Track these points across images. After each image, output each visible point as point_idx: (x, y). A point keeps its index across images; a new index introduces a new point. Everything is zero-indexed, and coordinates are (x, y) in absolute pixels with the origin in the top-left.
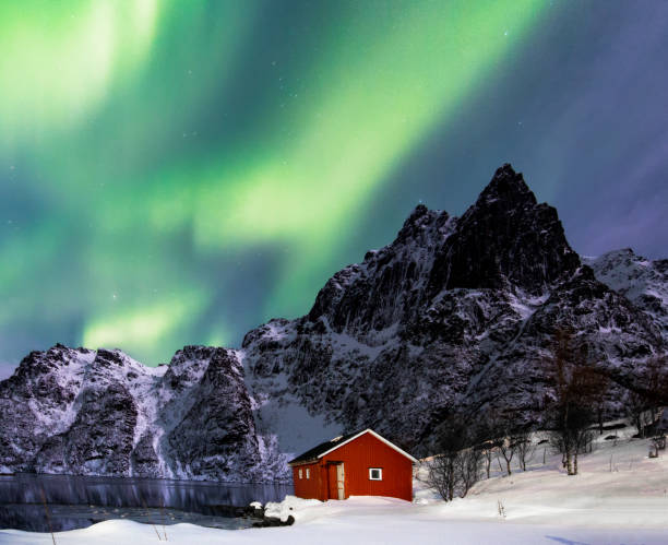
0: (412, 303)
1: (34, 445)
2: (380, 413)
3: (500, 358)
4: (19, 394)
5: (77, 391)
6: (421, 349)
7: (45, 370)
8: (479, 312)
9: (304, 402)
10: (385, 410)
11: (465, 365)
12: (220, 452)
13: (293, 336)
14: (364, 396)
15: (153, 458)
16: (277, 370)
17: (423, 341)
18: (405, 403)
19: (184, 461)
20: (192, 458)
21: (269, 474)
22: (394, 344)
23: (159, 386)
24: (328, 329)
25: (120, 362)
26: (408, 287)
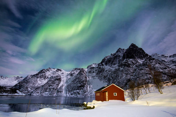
0: (120, 61)
1: (34, 88)
2: (115, 80)
3: (138, 70)
4: (37, 77)
5: (49, 76)
6: (123, 68)
7: (44, 72)
8: (133, 62)
9: (99, 78)
10: (116, 80)
11: (132, 71)
12: (78, 89)
13: (97, 66)
14: (111, 77)
15: (62, 91)
16: (93, 72)
17: (123, 67)
18: (121, 78)
19: (69, 92)
20: (71, 91)
21: (89, 95)
22: (117, 67)
23: (68, 75)
24: (104, 65)
25: (61, 71)
26: (119, 58)
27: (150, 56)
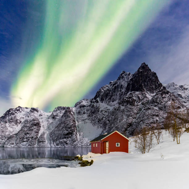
0: (122, 95)
1: (5, 138)
2: (113, 125)
3: (144, 109)
4: (3, 121)
5: (23, 120)
6: (124, 107)
7: (13, 114)
8: (139, 98)
9: (91, 122)
10: (114, 124)
11: (135, 111)
12: (65, 138)
13: (89, 103)
14: (108, 120)
15: (44, 141)
16: (84, 113)
17: (124, 105)
18: (120, 122)
19: (54, 141)
20: (56, 140)
21: (80, 144)
22: (117, 106)
23: (49, 118)
24: (99, 102)
25: (37, 111)
26: (121, 91)
27: (164, 88)
